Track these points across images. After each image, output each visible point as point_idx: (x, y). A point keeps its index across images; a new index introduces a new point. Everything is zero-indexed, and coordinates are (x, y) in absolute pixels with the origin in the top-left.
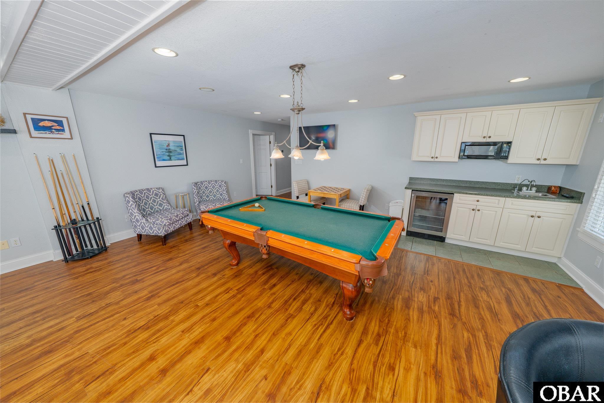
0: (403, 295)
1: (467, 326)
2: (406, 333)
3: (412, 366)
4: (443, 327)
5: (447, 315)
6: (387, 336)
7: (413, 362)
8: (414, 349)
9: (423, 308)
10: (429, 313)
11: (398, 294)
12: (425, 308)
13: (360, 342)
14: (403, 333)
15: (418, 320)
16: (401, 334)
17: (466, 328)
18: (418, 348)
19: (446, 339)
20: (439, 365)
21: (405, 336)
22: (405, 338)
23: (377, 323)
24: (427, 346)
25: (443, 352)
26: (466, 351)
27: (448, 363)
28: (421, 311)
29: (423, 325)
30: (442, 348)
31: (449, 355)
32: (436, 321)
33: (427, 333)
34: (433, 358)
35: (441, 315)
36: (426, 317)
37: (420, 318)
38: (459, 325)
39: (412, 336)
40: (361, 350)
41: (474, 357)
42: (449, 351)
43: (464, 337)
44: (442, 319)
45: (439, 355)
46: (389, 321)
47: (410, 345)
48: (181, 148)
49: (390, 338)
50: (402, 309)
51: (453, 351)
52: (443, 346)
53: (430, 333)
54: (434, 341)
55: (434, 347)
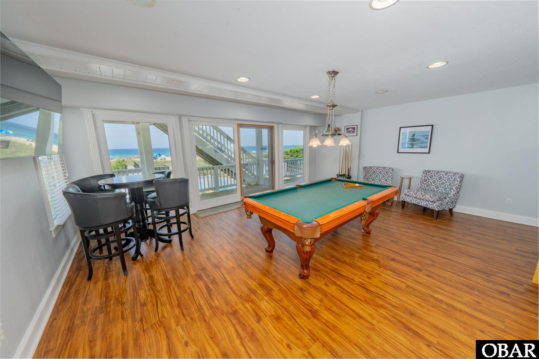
0: (276, 292)
1: (219, 311)
2: (243, 269)
3: (226, 260)
4: (231, 293)
5: (238, 308)
6: (247, 260)
7: (228, 262)
8: (232, 266)
9: (254, 295)
10: (247, 295)
11: (279, 290)
12: (253, 297)
13: (251, 249)
14: (244, 268)
15: (247, 283)
16: (243, 266)
17: (219, 309)
18: (231, 268)
19: (224, 286)
20: (218, 270)
21: (241, 268)
22: (240, 266)
23: (257, 261)
24: (229, 273)
25: (220, 278)
26: (211, 290)
27: (215, 274)
28: (253, 291)
29: (242, 282)
30: (222, 278)
31: (217, 278)
32: (239, 293)
33: (235, 279)
34: (222, 270)
35: (240, 302)
36: (246, 290)
37: (247, 285)
38: (225, 308)
39: (239, 270)
40: (247, 248)
41: (205, 291)
42: (218, 281)
43: (216, 299)
44: (237, 299)
45: (221, 274)
46: (256, 267)
47: (235, 266)
48: (426, 137)
49: (245, 261)
50: (262, 281)
51: (216, 283)
52: (222, 280)
53: (234, 281)
54: (228, 279)
55: (226, 276)
